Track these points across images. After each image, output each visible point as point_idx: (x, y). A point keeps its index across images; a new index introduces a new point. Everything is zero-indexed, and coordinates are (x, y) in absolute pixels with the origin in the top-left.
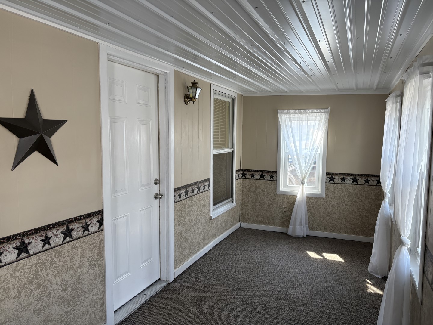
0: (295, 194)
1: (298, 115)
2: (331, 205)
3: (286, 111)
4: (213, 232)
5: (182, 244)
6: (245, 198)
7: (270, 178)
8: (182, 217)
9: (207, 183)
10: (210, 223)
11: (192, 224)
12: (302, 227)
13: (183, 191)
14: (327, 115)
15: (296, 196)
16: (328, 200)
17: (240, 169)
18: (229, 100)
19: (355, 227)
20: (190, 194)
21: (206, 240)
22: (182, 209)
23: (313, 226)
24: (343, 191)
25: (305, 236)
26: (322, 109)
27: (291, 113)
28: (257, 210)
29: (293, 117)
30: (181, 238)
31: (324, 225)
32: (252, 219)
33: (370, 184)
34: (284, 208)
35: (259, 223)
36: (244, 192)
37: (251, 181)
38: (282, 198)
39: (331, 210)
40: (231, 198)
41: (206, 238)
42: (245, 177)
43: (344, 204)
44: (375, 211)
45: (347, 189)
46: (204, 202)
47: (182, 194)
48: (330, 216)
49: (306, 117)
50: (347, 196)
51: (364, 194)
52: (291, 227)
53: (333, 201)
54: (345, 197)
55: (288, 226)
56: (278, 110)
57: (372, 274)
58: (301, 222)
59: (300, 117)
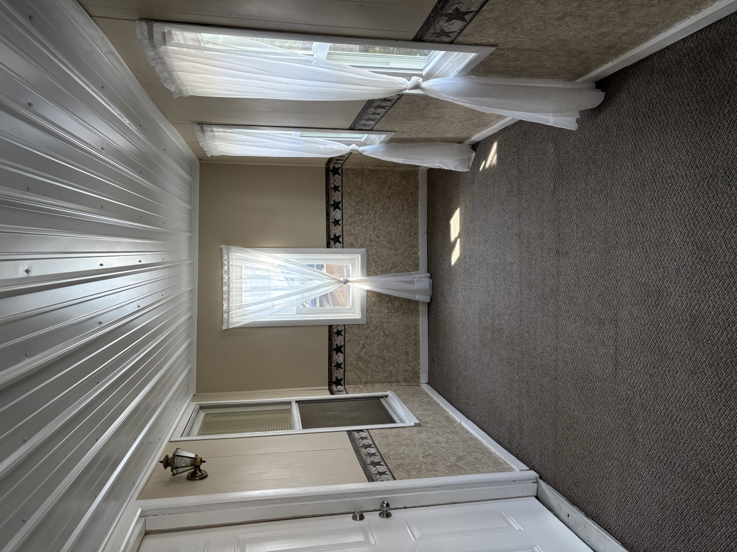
0: (365, 293)
1: (232, 294)
2: (377, 239)
3: (225, 315)
4: (442, 421)
5: (469, 463)
6: (378, 377)
7: (342, 335)
8: (421, 468)
9: (356, 435)
10: (426, 425)
11: (431, 451)
12: (415, 279)
13: (373, 469)
14: (233, 248)
15: (368, 291)
16: (370, 243)
17: (329, 389)
18: (202, 415)
19: (407, 204)
20: (377, 459)
21: (457, 429)
22: (405, 470)
23: (412, 265)
24: (354, 223)
25: (428, 275)
26: (222, 257)
27: (229, 306)
28: (397, 355)
29: (236, 303)
30: (458, 466)
31: (409, 249)
32: (412, 364)
33: (340, 184)
34: (388, 311)
35: (417, 351)
36: (368, 379)
37: (348, 368)
38: (373, 315)
39: (384, 239)
40: (381, 399)
41: (453, 430)
42: (342, 379)
43: (374, 220)
44: (381, 178)
45: (350, 217)
46: (390, 437)
47: (378, 470)
48: (394, 240)
49: (236, 282)
50: (361, 217)
51: (357, 192)
52: (417, 297)
53: (370, 236)
54: (363, 219)
55: (417, 303)
56: (224, 328)
57: (471, 166)
58: (407, 282)
59: (236, 291)
